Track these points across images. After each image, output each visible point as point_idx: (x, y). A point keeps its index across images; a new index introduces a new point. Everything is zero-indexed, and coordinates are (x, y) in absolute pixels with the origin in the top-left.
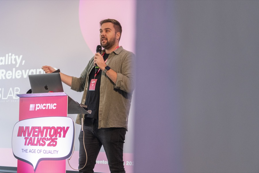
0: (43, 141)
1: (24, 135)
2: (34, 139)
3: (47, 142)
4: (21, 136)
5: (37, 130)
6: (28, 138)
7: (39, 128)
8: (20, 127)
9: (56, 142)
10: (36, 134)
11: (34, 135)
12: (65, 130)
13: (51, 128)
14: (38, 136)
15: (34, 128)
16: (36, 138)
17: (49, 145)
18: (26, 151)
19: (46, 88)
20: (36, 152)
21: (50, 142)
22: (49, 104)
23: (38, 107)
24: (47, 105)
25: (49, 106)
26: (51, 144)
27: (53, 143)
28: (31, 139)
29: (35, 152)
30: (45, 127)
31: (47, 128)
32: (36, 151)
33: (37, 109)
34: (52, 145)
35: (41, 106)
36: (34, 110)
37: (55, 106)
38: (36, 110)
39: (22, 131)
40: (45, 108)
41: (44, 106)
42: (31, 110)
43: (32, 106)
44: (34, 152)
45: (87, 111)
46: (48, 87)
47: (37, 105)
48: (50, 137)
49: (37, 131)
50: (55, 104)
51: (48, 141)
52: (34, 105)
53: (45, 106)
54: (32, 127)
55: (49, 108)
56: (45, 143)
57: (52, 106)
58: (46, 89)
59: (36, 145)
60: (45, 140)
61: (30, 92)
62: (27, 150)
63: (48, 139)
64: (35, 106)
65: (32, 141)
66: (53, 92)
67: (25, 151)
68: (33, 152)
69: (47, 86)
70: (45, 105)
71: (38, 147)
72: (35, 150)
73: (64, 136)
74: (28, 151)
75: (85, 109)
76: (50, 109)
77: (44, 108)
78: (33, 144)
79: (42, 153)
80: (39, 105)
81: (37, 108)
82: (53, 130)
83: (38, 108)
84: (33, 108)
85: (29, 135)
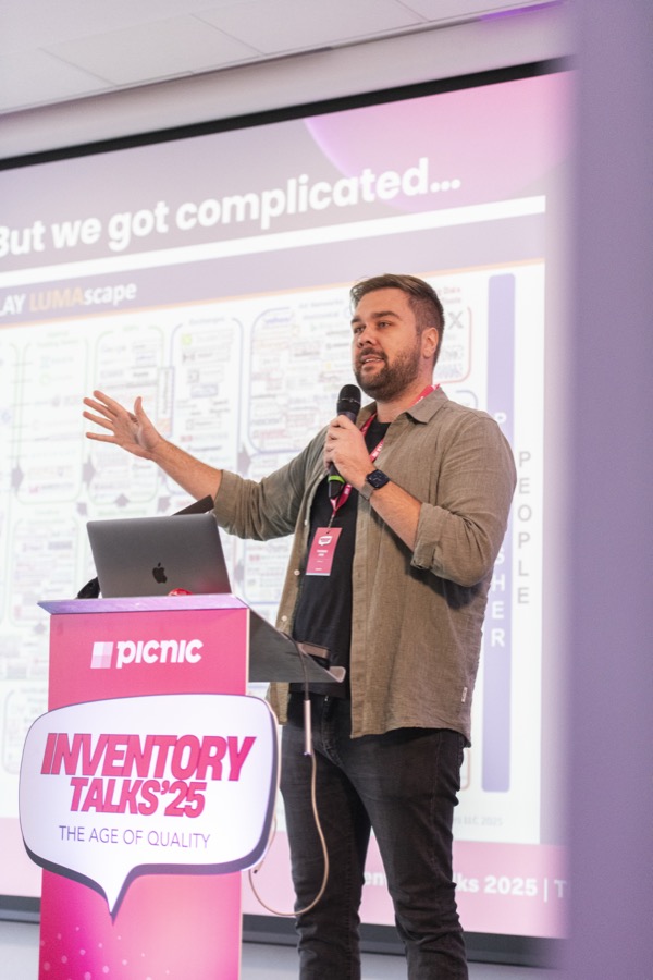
0: (146, 795)
1: (70, 770)
2: (112, 784)
3: (165, 800)
4: (56, 771)
5: (122, 748)
6: (84, 782)
7: (131, 740)
8: (51, 737)
9: (201, 800)
10: (119, 763)
11: (108, 770)
12: (238, 752)
13: (179, 743)
14: (125, 771)
15: (108, 740)
16: (119, 781)
17: (172, 810)
18: (76, 834)
19: (160, 576)
20: (119, 839)
21: (178, 800)
22: (173, 643)
23: (127, 652)
24: (165, 645)
25: (170, 650)
26: (182, 805)
27: (189, 803)
28: (97, 785)
29: (115, 839)
30: (155, 736)
31: (164, 741)
32: (120, 833)
33: (124, 664)
34: (184, 810)
35: (139, 652)
36: (108, 666)
37: (195, 651)
38: (119, 666)
39: (58, 753)
40: (154, 659)
41: (152, 652)
42: (96, 664)
43: (100, 652)
44: (112, 837)
45: (328, 668)
46: (166, 573)
47: (122, 646)
48: (175, 780)
49: (123, 752)
50: (197, 644)
51: (168, 794)
52: (111, 644)
53: (157, 652)
54: (102, 736)
55: (173, 660)
56: (154, 802)
57: (185, 651)
58: (160, 580)
59: (119, 809)
60: (157, 789)
61: (90, 590)
62: (81, 831)
63: (167, 788)
64: (115, 651)
65: (100, 794)
66: (188, 593)
67: (72, 836)
68: (105, 838)
69: (162, 569)
70: (153, 644)
71: (127, 820)
72: (114, 833)
73: (234, 776)
74: (87, 833)
75: (321, 664)
76: (177, 663)
77: (151, 660)
78: (105, 807)
79: (143, 842)
80: (130, 644)
81: (122, 660)
82: (187, 751)
83: (128, 660)
84: (104, 657)
85: (89, 767)
